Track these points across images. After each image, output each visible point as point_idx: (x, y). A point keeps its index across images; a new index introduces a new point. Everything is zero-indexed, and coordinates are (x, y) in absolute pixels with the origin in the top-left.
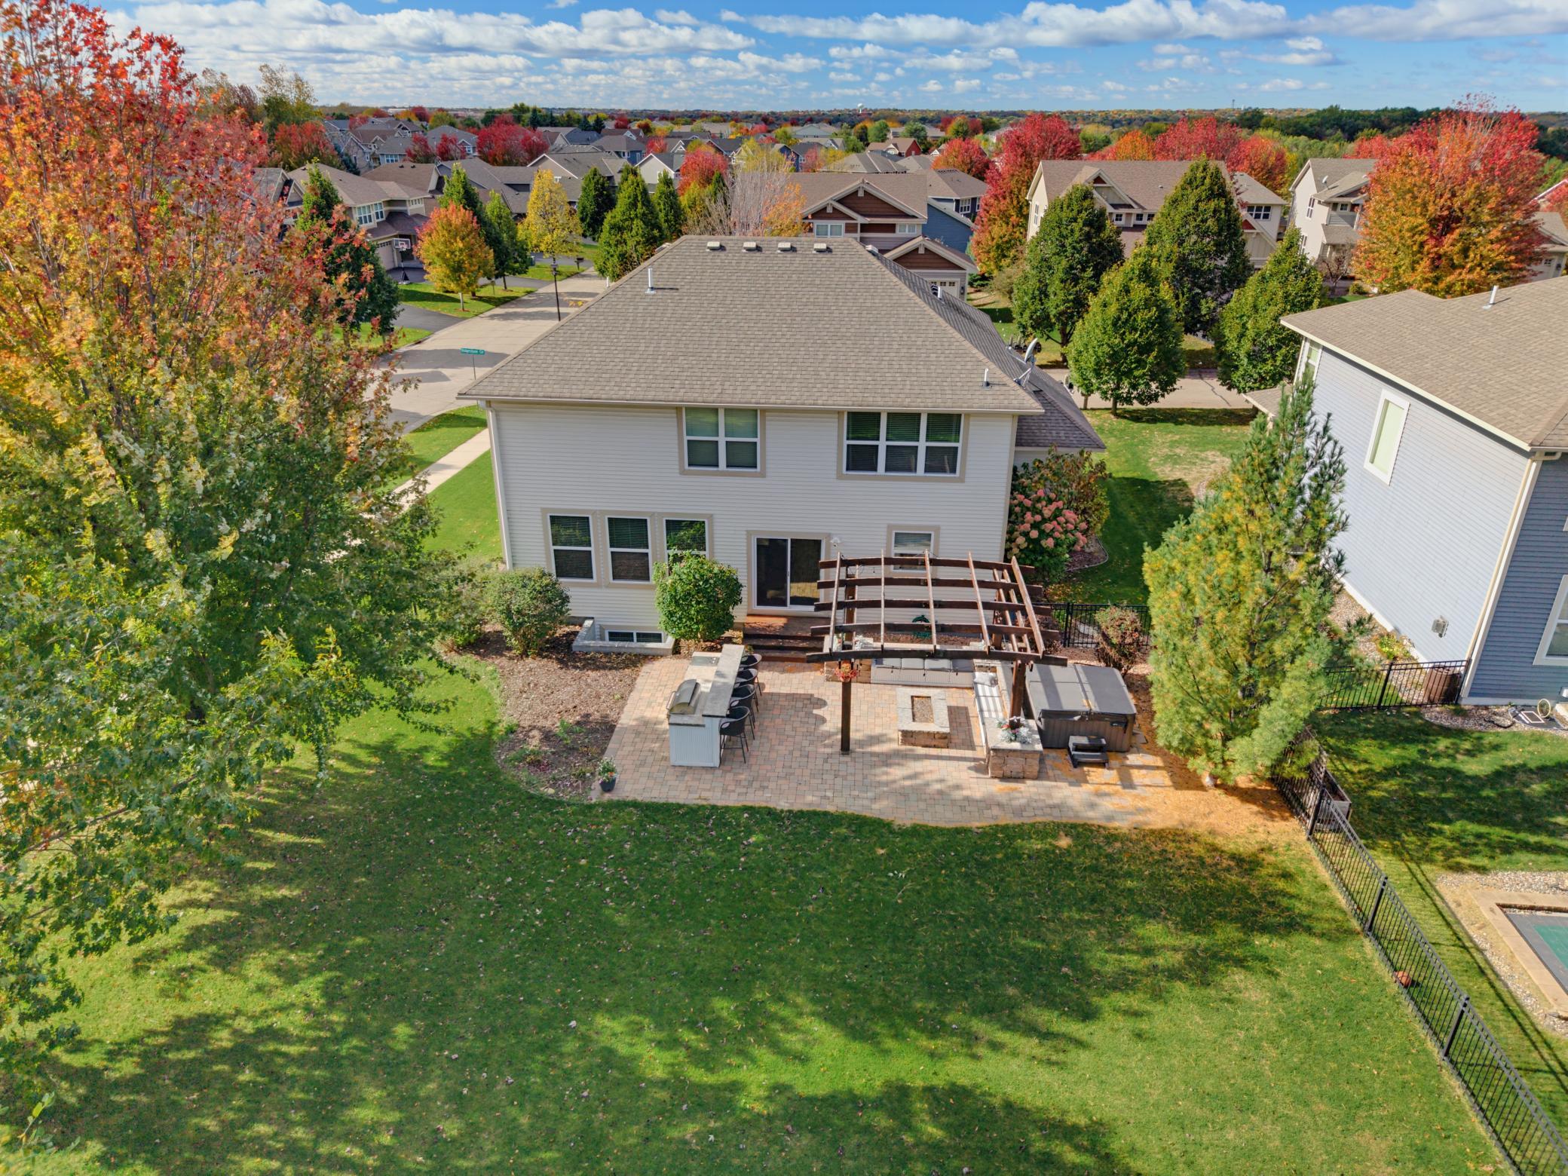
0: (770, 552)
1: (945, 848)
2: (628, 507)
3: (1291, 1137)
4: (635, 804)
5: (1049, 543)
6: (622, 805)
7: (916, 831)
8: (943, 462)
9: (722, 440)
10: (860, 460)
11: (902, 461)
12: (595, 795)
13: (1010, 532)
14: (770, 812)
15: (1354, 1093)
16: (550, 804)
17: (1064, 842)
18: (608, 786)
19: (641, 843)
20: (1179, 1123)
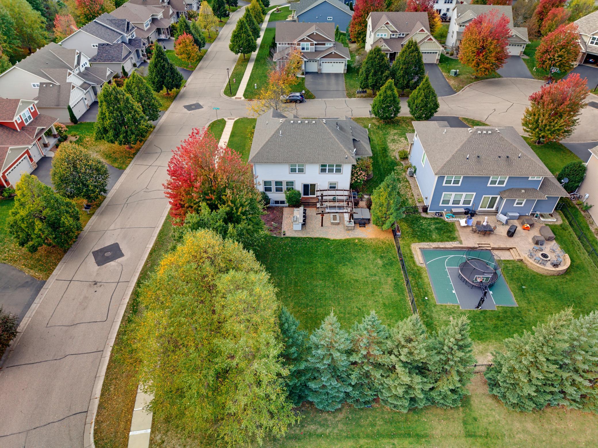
0: (306, 187)
1: (338, 243)
2: (279, 179)
3: (380, 279)
4: (289, 237)
5: (359, 181)
6: (287, 237)
7: (334, 240)
8: (339, 171)
9: (297, 168)
10: (323, 170)
11: (331, 171)
12: (282, 236)
13: (352, 178)
14: (311, 238)
15: (389, 273)
16: (276, 238)
17: (356, 241)
18: (284, 235)
19: (292, 244)
20: (366, 277)
